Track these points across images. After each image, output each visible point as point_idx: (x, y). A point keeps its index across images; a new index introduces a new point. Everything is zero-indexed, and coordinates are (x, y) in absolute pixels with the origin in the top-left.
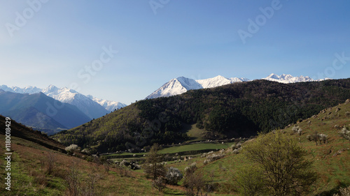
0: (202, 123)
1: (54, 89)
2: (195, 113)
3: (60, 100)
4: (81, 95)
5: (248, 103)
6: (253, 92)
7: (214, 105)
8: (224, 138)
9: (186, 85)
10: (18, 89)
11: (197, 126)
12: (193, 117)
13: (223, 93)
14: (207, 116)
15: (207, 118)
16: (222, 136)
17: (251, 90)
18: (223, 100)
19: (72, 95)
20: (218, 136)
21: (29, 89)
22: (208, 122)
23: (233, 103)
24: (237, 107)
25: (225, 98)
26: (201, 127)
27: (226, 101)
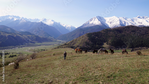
0: (108, 43)
1: (45, 20)
2: (106, 39)
3: (48, 24)
4: (56, 23)
5: (124, 35)
6: (126, 31)
7: (112, 36)
8: (115, 48)
9: (100, 19)
10: (31, 19)
11: (106, 44)
12: (105, 40)
13: (116, 31)
14: (110, 40)
15: (110, 41)
16: (114, 48)
17: (126, 30)
18: (115, 34)
19: (52, 23)
20: (113, 48)
21: (35, 19)
22: (110, 43)
23: (119, 36)
24: (120, 37)
25: (116, 33)
26: (108, 44)
27: (117, 34)
